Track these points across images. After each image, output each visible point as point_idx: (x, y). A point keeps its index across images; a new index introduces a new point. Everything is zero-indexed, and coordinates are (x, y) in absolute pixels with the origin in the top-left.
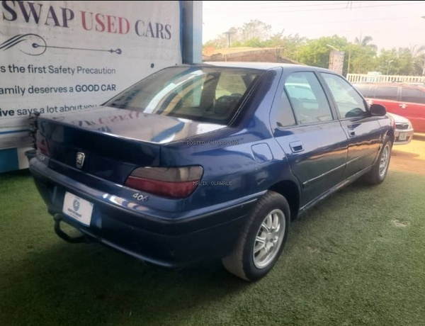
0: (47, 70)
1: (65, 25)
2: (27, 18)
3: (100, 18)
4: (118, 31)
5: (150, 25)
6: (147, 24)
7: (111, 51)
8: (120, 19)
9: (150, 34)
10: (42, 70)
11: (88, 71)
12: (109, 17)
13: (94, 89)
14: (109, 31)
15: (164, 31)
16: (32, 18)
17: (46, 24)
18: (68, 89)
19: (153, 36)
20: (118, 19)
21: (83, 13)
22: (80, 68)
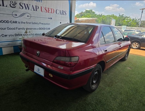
0: (31, 23)
1: (36, 10)
2: (26, 9)
3: (46, 8)
4: (51, 12)
5: (60, 11)
6: (59, 11)
7: (49, 18)
8: (52, 9)
9: (60, 13)
10: (30, 23)
11: (42, 24)
12: (48, 8)
13: (44, 29)
14: (48, 12)
15: (64, 13)
16: (27, 8)
17: (31, 10)
18: (37, 29)
19: (61, 14)
20: (51, 9)
21: (41, 7)
22: (40, 23)
